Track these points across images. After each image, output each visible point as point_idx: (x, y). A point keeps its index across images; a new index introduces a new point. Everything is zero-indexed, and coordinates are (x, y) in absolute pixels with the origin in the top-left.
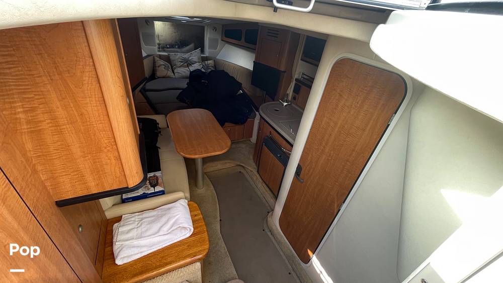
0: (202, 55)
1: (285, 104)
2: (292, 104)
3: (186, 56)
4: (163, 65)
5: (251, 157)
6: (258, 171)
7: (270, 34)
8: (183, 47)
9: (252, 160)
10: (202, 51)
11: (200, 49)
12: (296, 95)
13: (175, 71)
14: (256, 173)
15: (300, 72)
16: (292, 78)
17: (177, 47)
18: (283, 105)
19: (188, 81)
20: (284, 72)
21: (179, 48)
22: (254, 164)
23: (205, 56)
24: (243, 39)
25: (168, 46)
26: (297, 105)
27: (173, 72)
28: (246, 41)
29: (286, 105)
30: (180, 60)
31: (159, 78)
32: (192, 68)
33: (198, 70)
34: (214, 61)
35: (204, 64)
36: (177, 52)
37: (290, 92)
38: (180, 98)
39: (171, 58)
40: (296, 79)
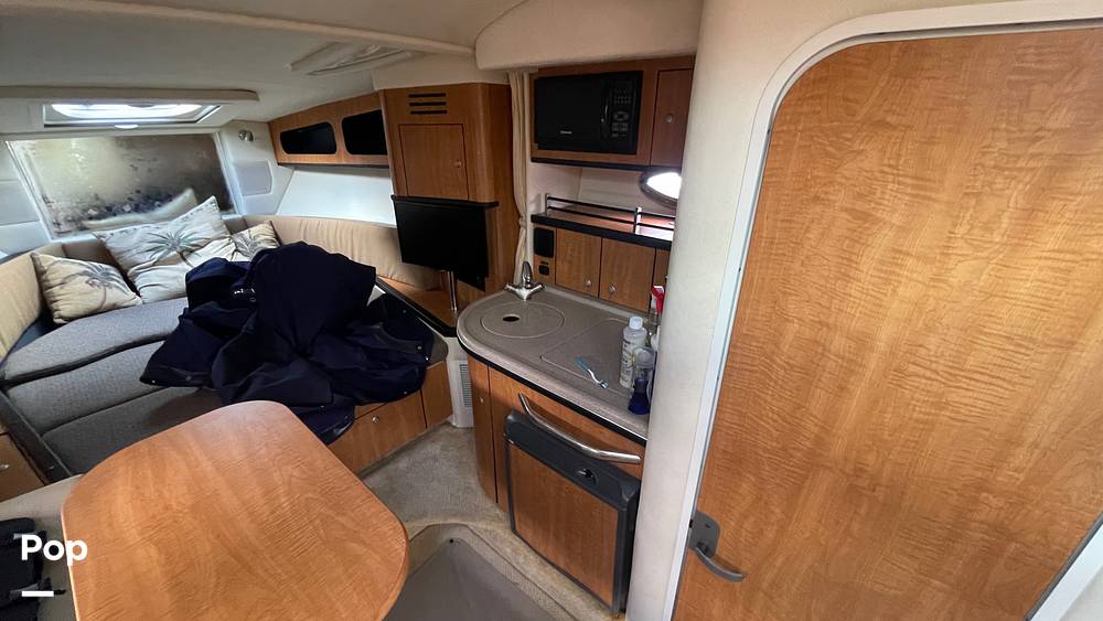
0: (227, 217)
1: (525, 293)
2: (547, 289)
3: (169, 229)
4: (85, 273)
5: (473, 481)
6: (514, 530)
7: (416, 109)
8: (151, 207)
9: (480, 492)
10: (225, 205)
11: (213, 198)
12: (546, 260)
13: (139, 283)
14: (508, 535)
15: (538, 196)
16: (519, 216)
17: (127, 208)
18: (520, 297)
19: (184, 303)
20: (494, 205)
21: (137, 209)
22: (489, 504)
23: (237, 216)
24: (341, 144)
25: (93, 212)
26: (557, 285)
27: (133, 288)
28: (353, 148)
29: (529, 298)
30: (146, 246)
31: (70, 319)
32: (196, 261)
33: (216, 262)
34: (271, 224)
35: (239, 240)
36: (136, 222)
37: (526, 253)
38: (157, 373)
39: (109, 245)
40: (532, 216)
